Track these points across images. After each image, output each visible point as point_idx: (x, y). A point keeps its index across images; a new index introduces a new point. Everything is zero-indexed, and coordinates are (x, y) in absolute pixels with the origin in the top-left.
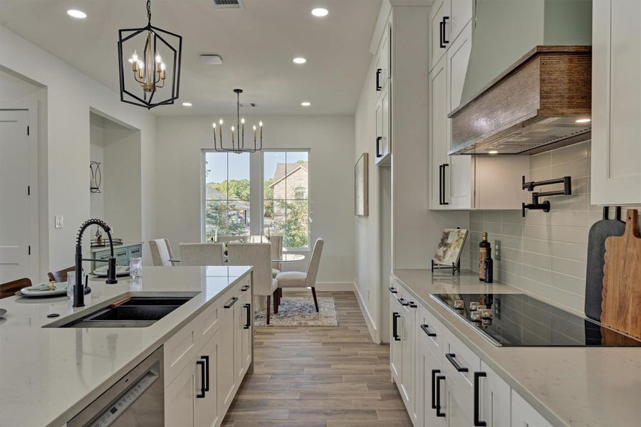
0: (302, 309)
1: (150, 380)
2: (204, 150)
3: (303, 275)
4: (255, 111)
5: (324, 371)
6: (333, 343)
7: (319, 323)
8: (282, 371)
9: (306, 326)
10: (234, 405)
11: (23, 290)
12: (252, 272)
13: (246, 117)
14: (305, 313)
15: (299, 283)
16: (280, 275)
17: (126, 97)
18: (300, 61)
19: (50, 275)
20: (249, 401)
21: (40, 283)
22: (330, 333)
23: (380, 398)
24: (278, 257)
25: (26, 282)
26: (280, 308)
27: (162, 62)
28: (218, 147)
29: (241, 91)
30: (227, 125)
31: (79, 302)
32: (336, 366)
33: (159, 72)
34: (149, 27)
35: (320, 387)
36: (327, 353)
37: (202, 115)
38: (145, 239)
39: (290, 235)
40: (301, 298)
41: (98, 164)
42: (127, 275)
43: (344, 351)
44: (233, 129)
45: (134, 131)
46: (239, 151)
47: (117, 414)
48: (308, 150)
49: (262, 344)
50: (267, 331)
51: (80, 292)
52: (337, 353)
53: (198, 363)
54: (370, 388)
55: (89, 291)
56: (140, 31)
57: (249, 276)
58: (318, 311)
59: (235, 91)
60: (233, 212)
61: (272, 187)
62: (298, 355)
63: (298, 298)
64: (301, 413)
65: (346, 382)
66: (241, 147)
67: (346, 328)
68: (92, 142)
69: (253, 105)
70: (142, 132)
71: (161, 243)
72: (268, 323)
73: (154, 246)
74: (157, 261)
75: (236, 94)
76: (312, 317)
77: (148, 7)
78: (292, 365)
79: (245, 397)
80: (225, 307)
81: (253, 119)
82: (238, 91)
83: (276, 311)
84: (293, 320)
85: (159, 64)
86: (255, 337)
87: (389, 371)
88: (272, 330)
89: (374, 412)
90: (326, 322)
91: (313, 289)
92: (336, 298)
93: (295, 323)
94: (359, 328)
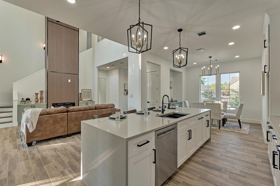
0: (234, 127)
1: (174, 130)
2: (200, 76)
3: (235, 115)
4: (217, 62)
5: (237, 147)
6: (244, 139)
7: (240, 132)
8: (220, 143)
9: (234, 132)
10: (202, 147)
11: (154, 109)
12: (210, 111)
13: (213, 64)
14: (235, 128)
15: (232, 117)
16: (225, 114)
17: (175, 66)
18: (231, 44)
19: (159, 107)
20: (207, 148)
21: (157, 108)
22: (244, 136)
23: (261, 161)
24: (226, 108)
25: (154, 108)
26: (225, 125)
27: (183, 56)
28: (204, 74)
29: (211, 57)
30: (207, 68)
31: (163, 113)
32: (243, 147)
33: (182, 58)
34: (180, 48)
35: (235, 151)
36: (240, 142)
37: (199, 66)
38: (183, 101)
39: (237, 102)
40: (235, 123)
41: (172, 82)
42: (175, 108)
43: (248, 143)
44: (209, 69)
45: (181, 73)
46: (211, 75)
47: (165, 134)
48: (239, 72)
49: (216, 134)
50: (218, 131)
51: (163, 111)
52: (246, 143)
53: (188, 131)
54: (257, 157)
55: (165, 111)
56: (178, 50)
57: (209, 112)
58: (241, 128)
59: (209, 57)
60: (213, 94)
61: (230, 85)
62: (228, 140)
63: (234, 123)
64: (224, 156)
65: (246, 152)
66: (210, 74)
67: (252, 136)
68: (170, 76)
69: (216, 60)
70: (183, 73)
71: (187, 102)
72: (219, 128)
73: (185, 102)
74: (186, 106)
75: (210, 58)
76: (238, 130)
77: (180, 43)
78: (225, 142)
79: (206, 146)
80: (199, 119)
81: (215, 65)
82: (210, 57)
83: (223, 125)
84: (230, 129)
85: (182, 57)
86: (211, 131)
87: (267, 154)
88: (220, 131)
89: (256, 165)
90: (243, 132)
91: (239, 121)
92: (251, 125)
93: (230, 130)
94: (259, 137)
